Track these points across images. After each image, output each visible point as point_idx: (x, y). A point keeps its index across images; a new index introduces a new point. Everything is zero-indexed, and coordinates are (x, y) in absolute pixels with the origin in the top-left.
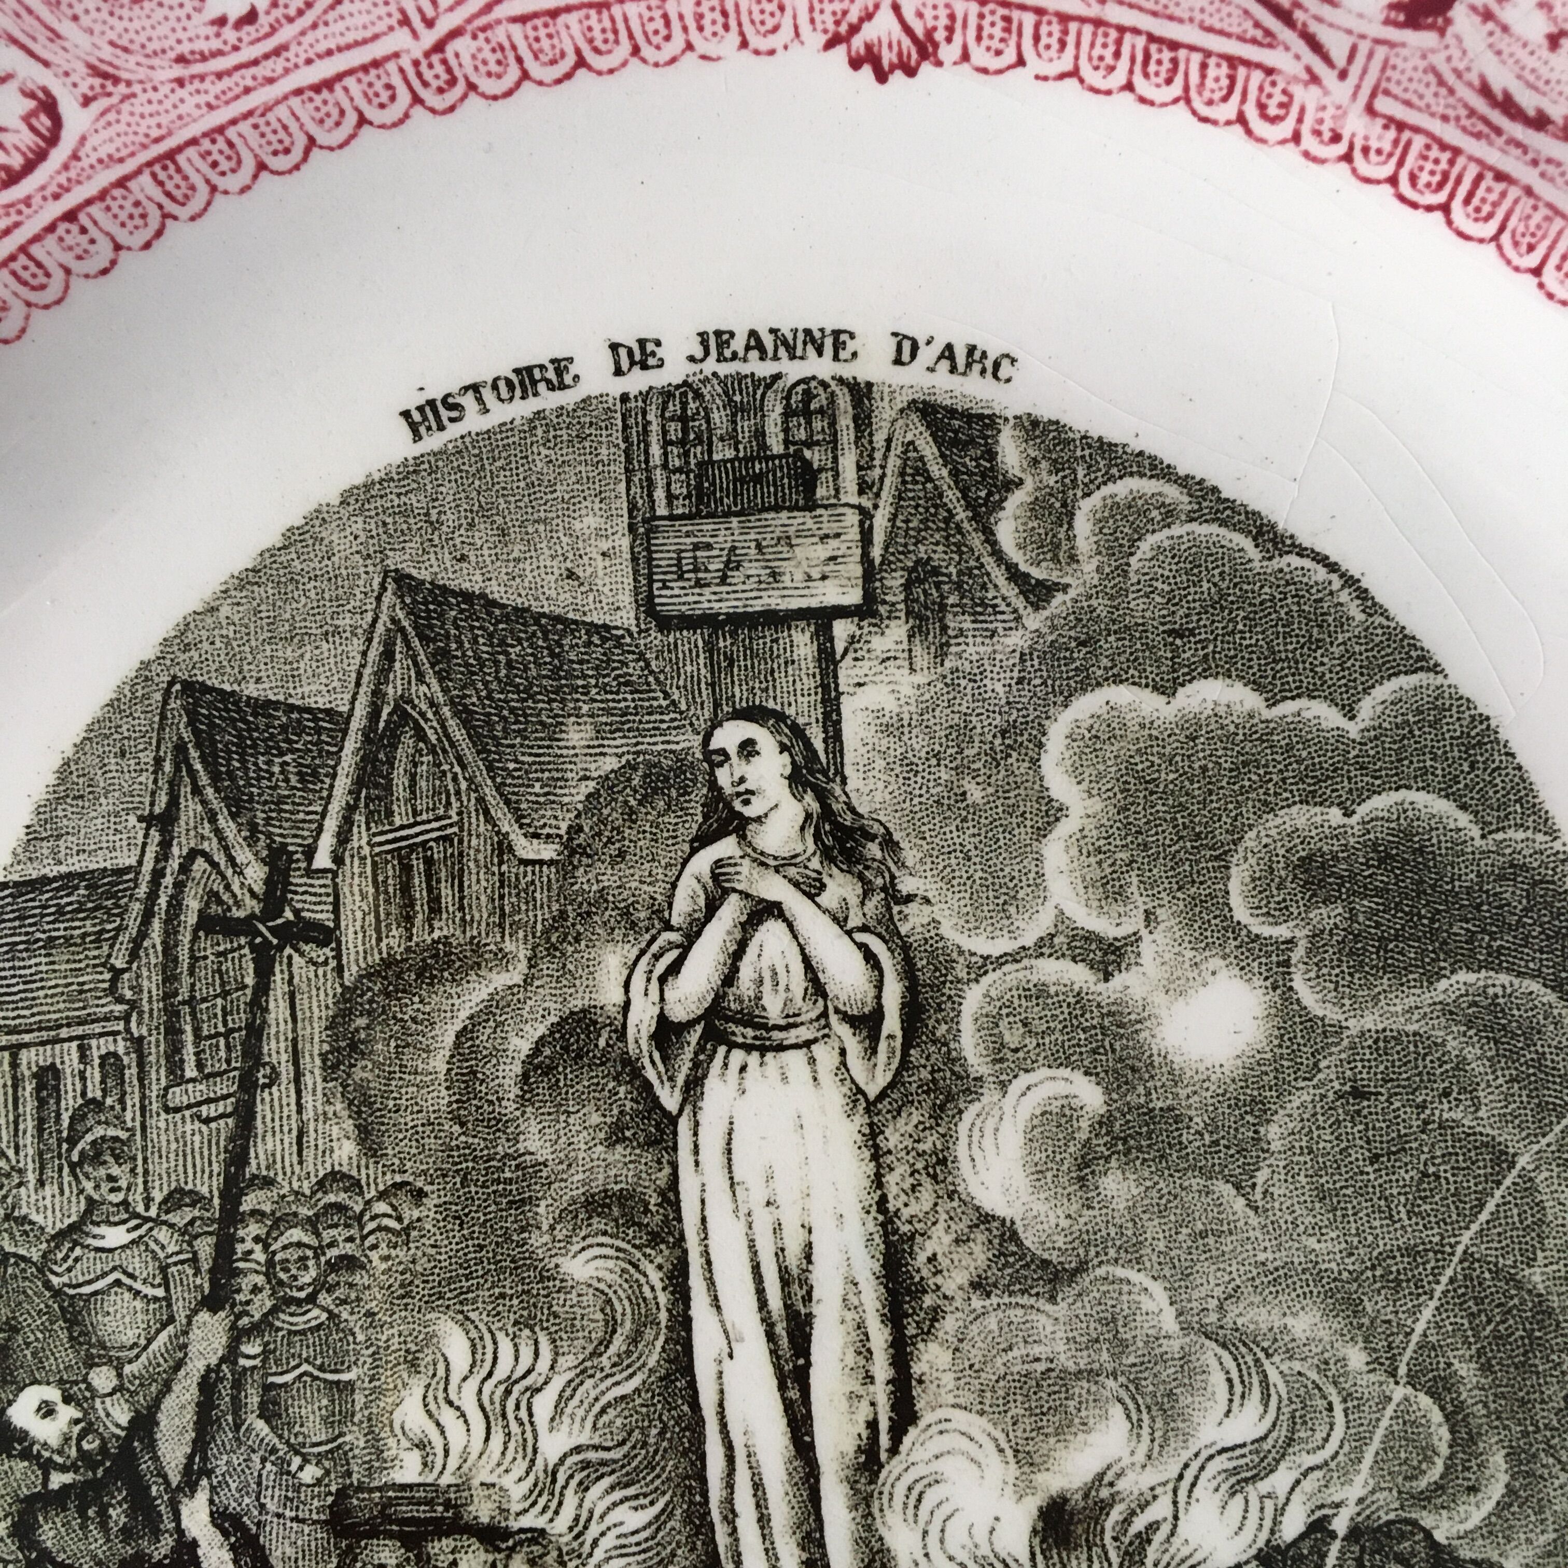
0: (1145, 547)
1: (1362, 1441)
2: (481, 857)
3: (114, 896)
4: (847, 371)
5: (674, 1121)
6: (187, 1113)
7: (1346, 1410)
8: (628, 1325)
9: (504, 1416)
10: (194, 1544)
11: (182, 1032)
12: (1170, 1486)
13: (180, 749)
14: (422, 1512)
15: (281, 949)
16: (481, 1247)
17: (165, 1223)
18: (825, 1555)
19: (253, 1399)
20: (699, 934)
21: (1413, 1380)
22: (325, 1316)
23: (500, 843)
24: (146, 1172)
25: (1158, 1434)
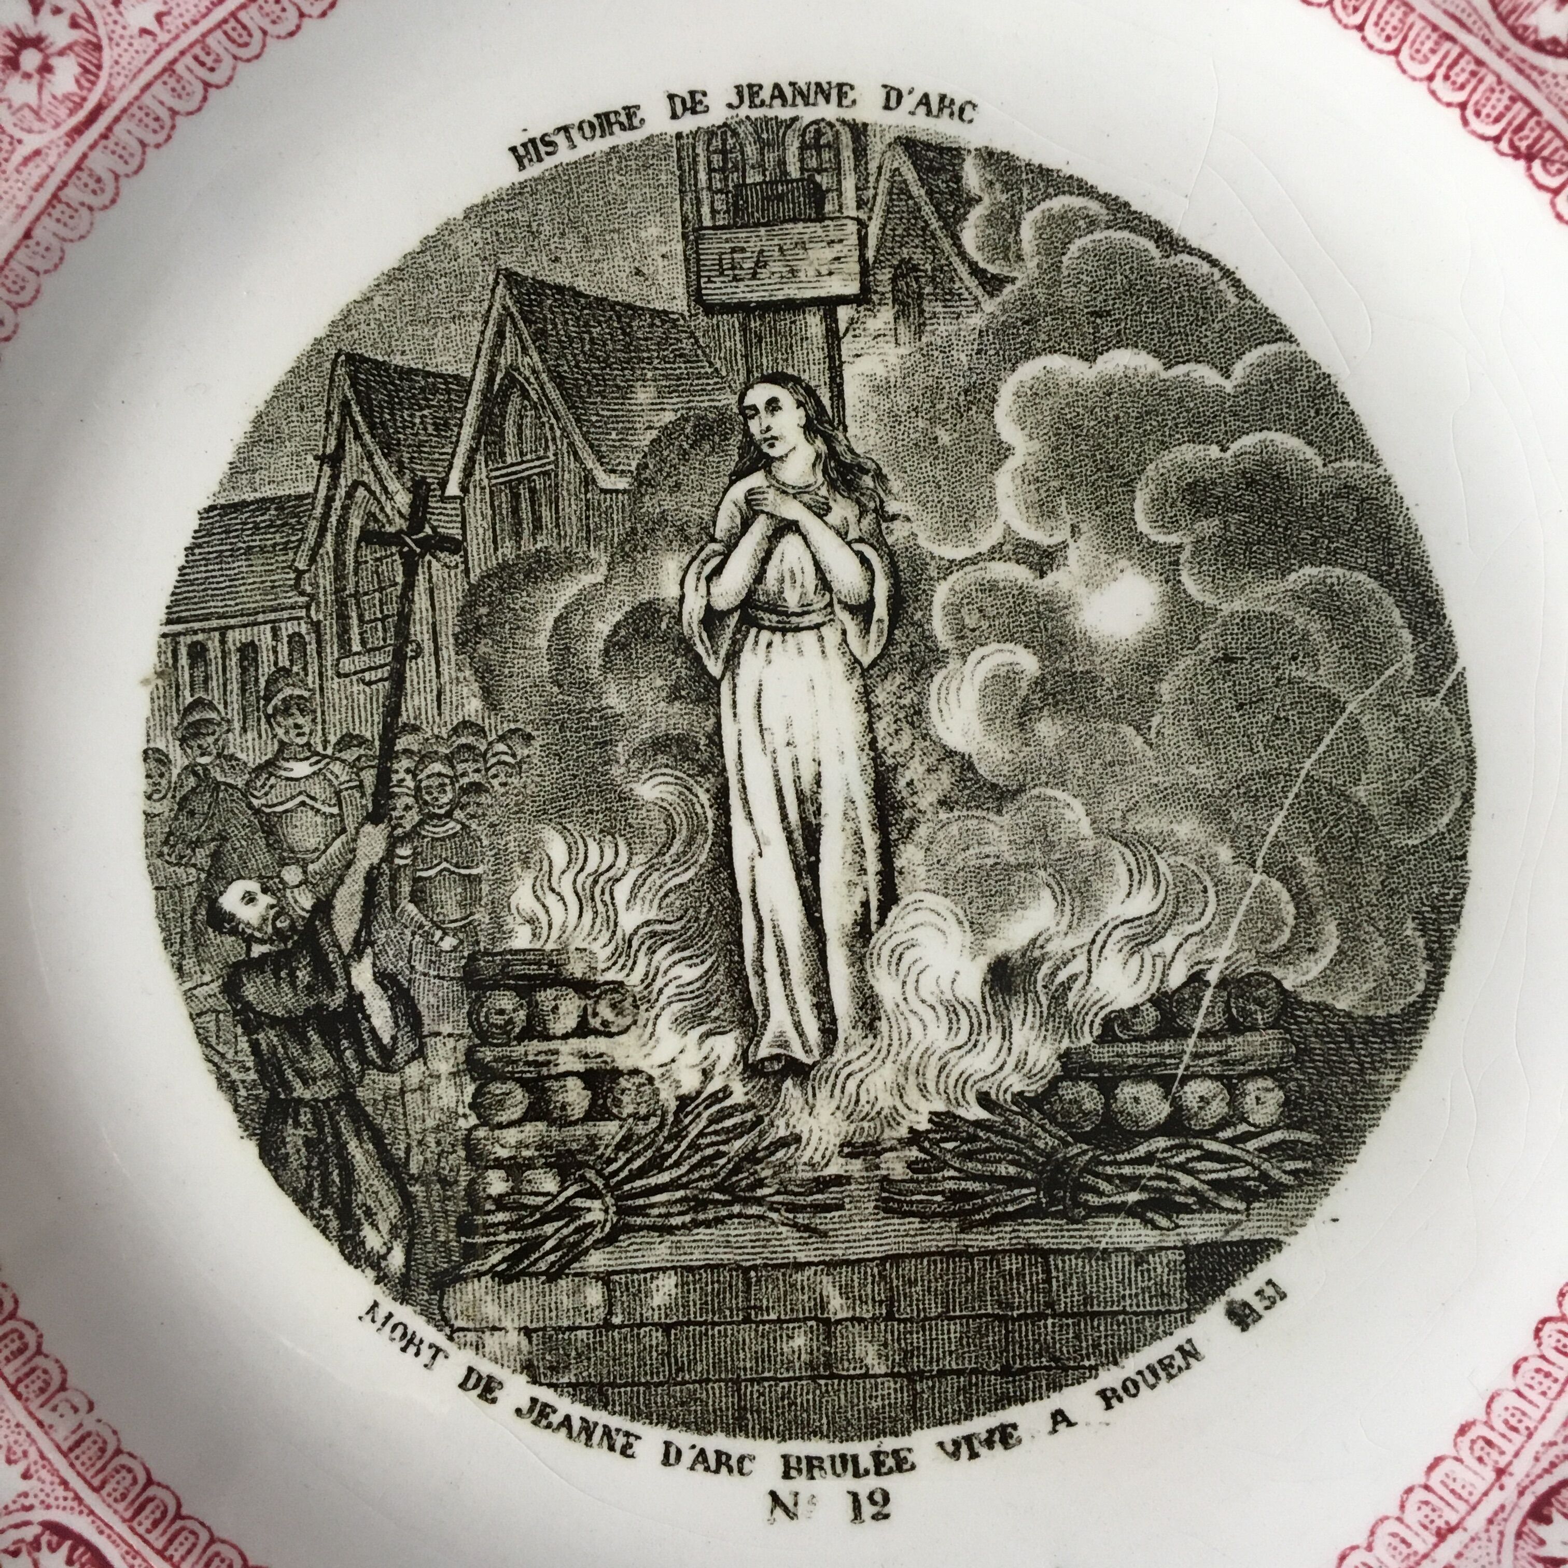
0: (1074, 248)
1: (1229, 914)
2: (571, 487)
3: (296, 515)
4: (848, 114)
5: (717, 683)
6: (354, 678)
7: (1217, 893)
8: (684, 832)
9: (593, 899)
10: (361, 996)
11: (349, 617)
12: (1086, 948)
13: (345, 405)
14: (532, 970)
15: (422, 556)
16: (575, 776)
17: (338, 759)
18: (830, 999)
19: (405, 888)
20: (736, 545)
21: (1267, 870)
22: (459, 827)
23: (586, 477)
24: (324, 722)
25: (1077, 910)
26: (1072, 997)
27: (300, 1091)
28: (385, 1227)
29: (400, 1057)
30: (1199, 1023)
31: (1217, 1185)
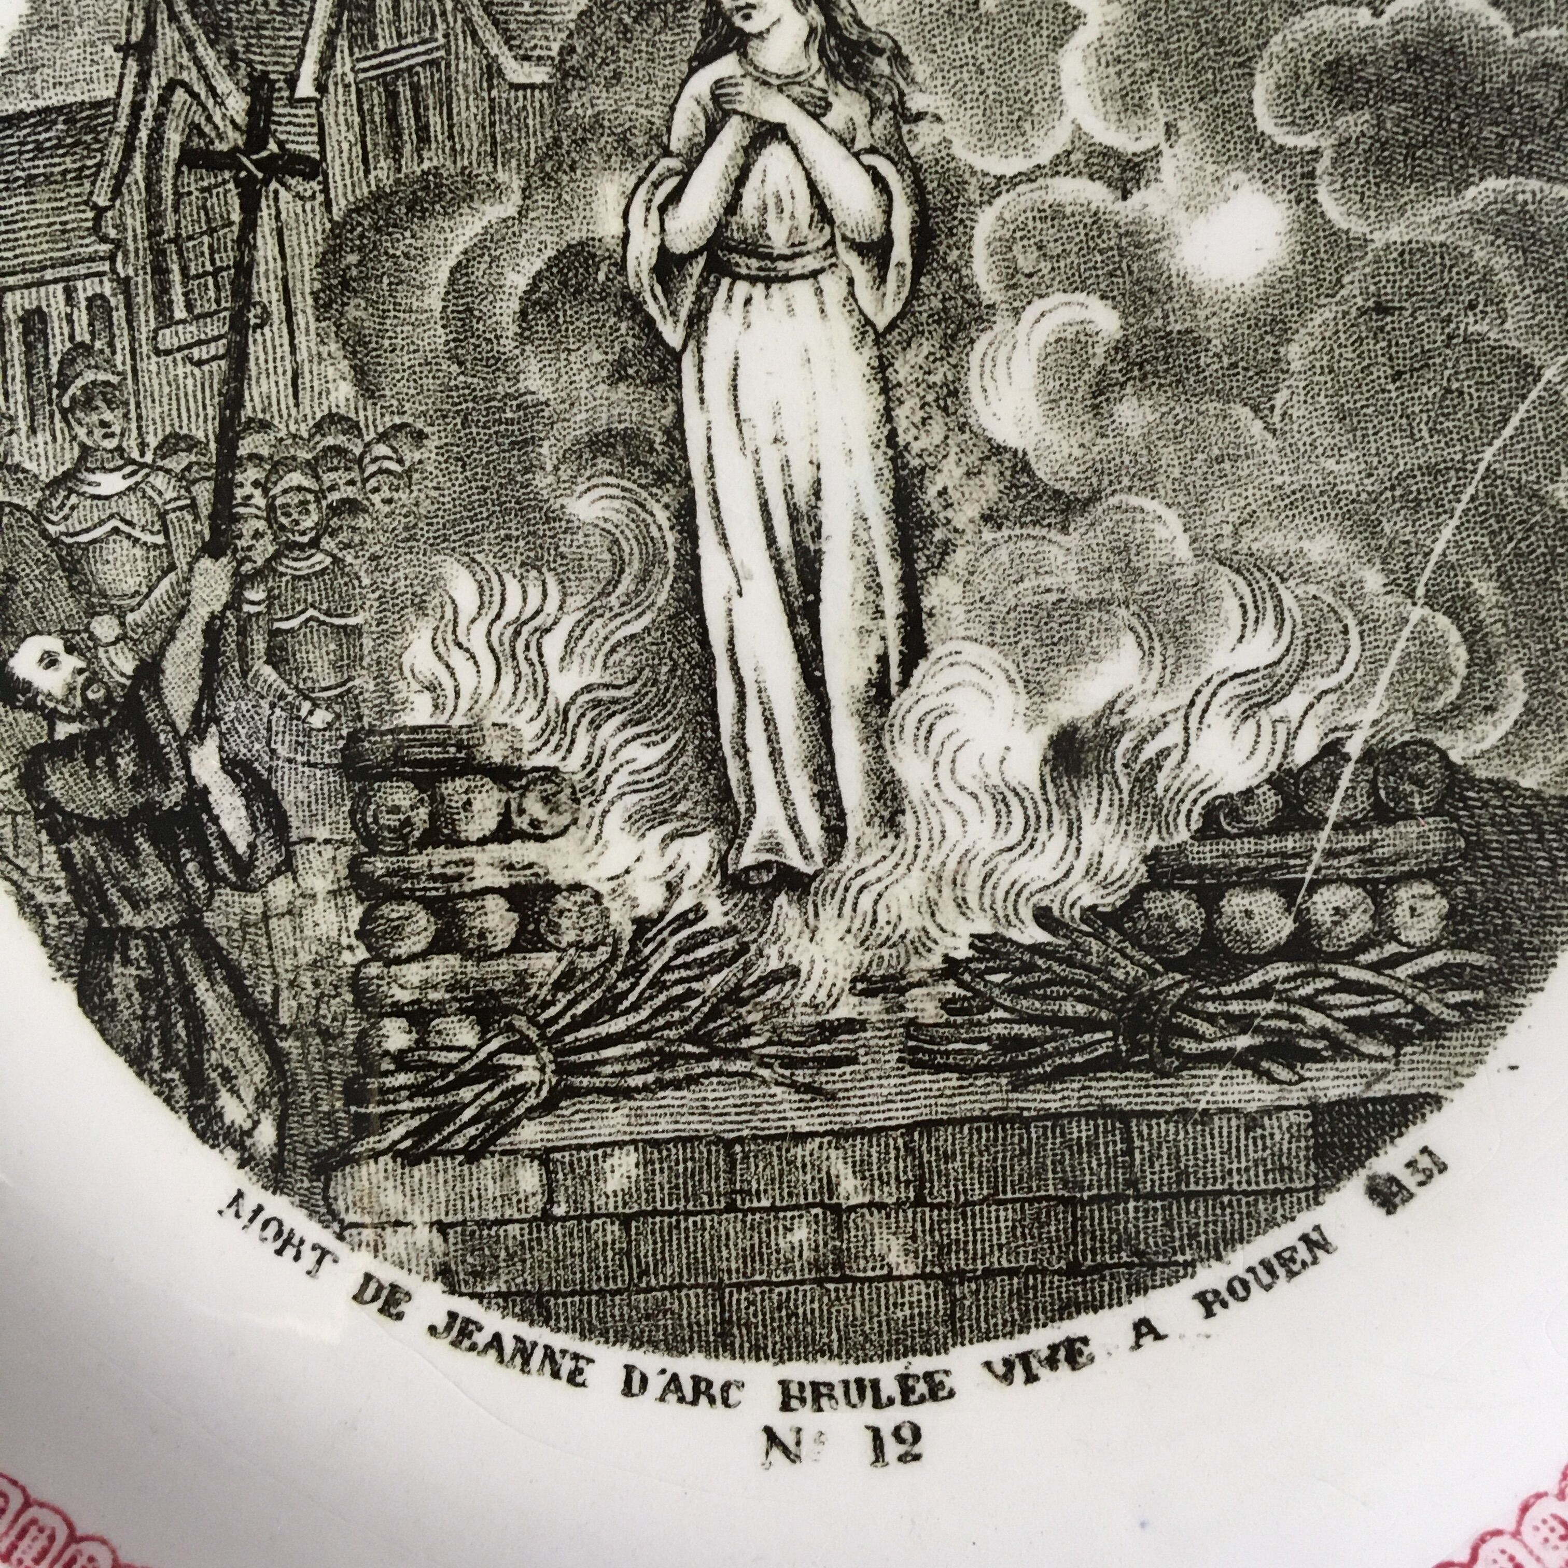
1: (1377, 663)
2: (469, 81)
3: (93, 130)
5: (677, 357)
6: (179, 356)
7: (1361, 633)
8: (636, 565)
9: (514, 657)
10: (206, 791)
11: (168, 271)
12: (1182, 713)
14: (435, 753)
15: (266, 182)
16: (485, 489)
17: (161, 468)
18: (836, 787)
19: (260, 646)
20: (699, 160)
21: (1431, 601)
22: (329, 560)
23: (489, 66)
24: (139, 417)
25: (1169, 661)
26: (1163, 779)
27: (127, 917)
28: (248, 1095)
29: (261, 871)
30: (1334, 811)
31: (1356, 1025)
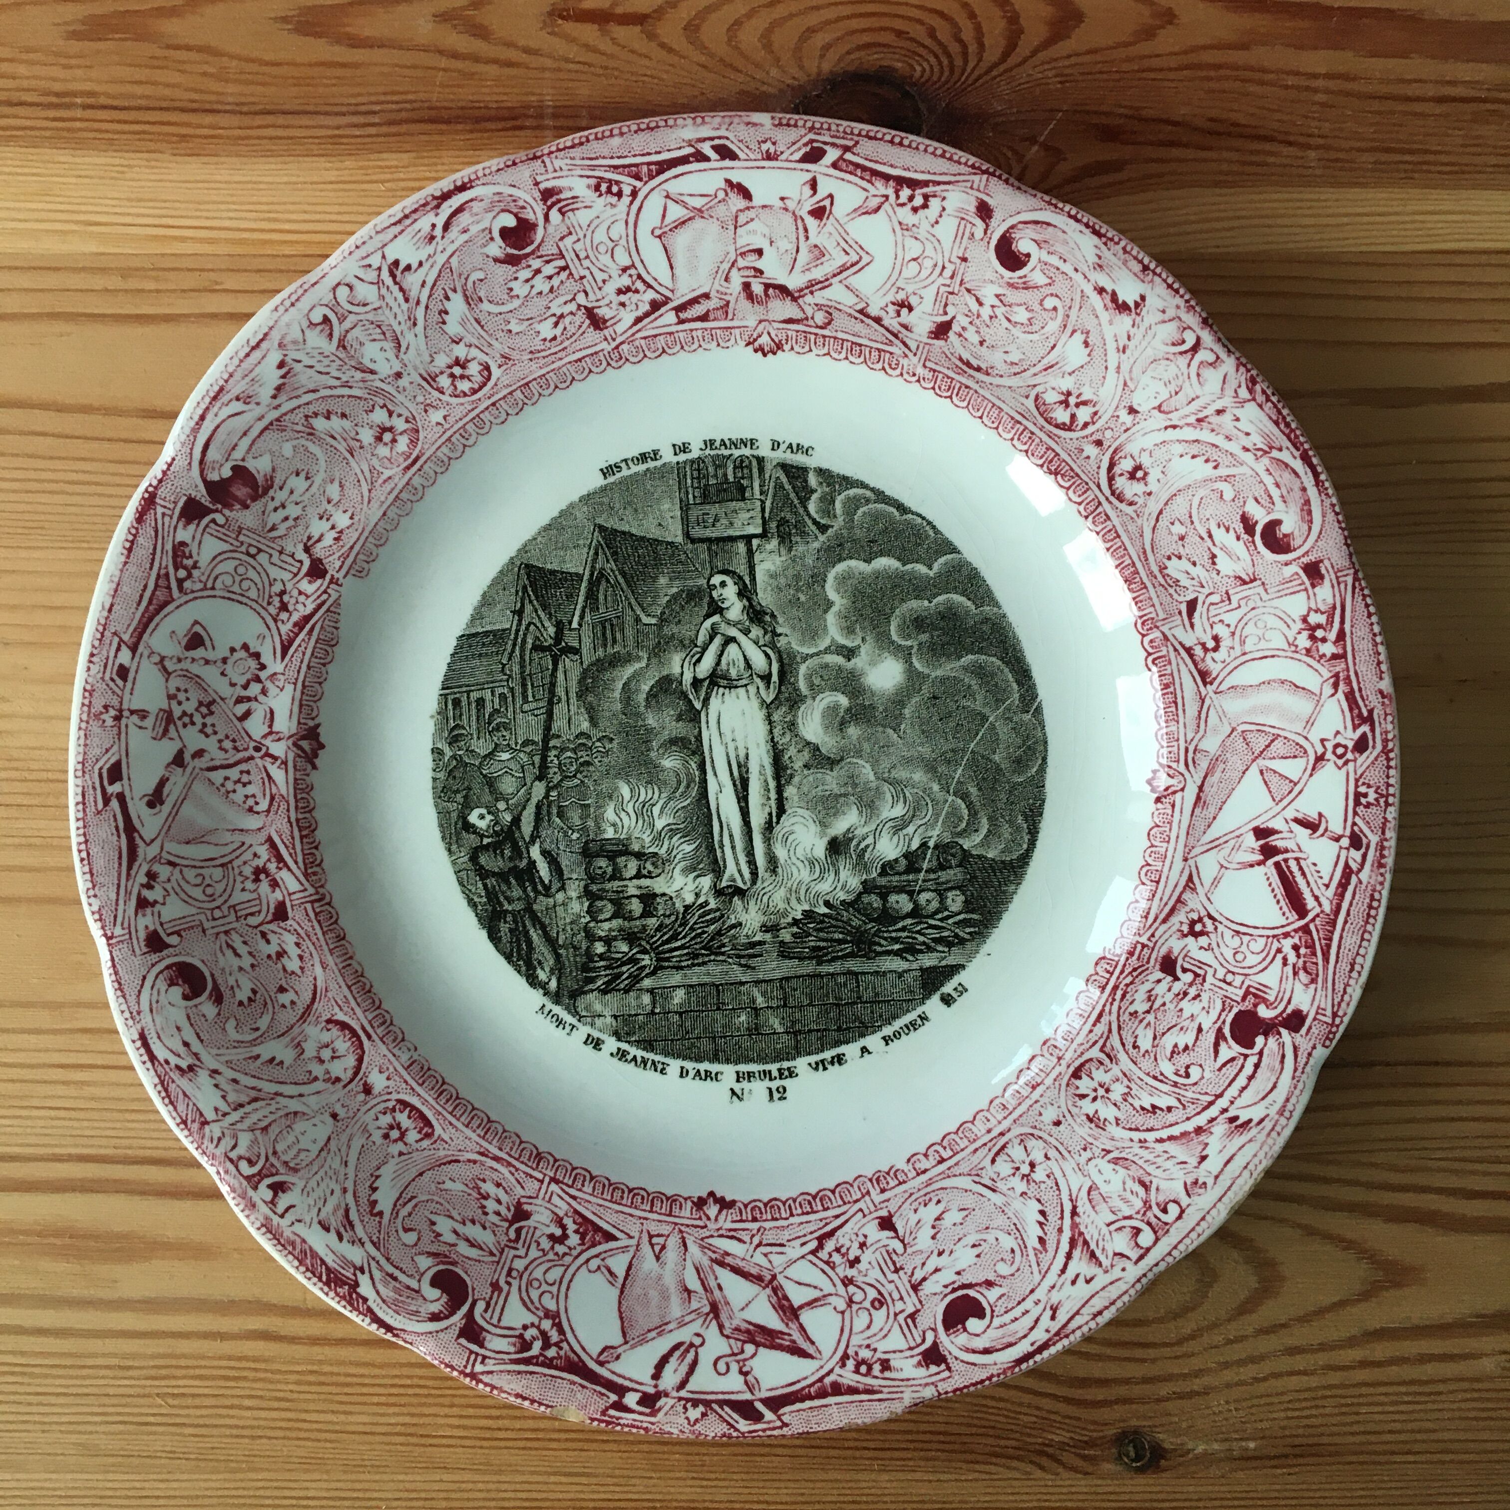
0: (860, 512)
1: (937, 815)
2: (630, 623)
3: (502, 638)
4: (755, 453)
5: (699, 712)
6: (530, 713)
7: (932, 805)
8: (685, 782)
9: (643, 814)
10: (535, 862)
11: (527, 685)
12: (873, 833)
13: (525, 588)
14: (615, 848)
15: (561, 656)
16: (633, 757)
17: (522, 751)
18: (754, 859)
19: (555, 811)
20: (707, 648)
21: (955, 794)
22: (579, 782)
23: (637, 618)
25: (868, 815)
26: (867, 855)
27: (507, 906)
28: (547, 969)
29: (553, 890)
30: (925, 866)
31: (936, 940)
